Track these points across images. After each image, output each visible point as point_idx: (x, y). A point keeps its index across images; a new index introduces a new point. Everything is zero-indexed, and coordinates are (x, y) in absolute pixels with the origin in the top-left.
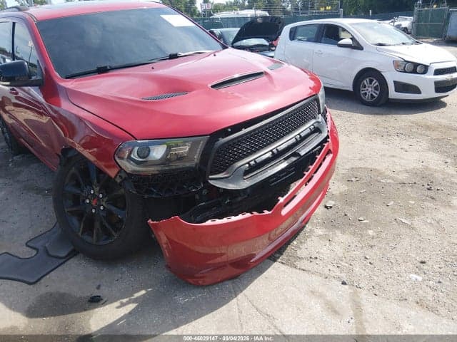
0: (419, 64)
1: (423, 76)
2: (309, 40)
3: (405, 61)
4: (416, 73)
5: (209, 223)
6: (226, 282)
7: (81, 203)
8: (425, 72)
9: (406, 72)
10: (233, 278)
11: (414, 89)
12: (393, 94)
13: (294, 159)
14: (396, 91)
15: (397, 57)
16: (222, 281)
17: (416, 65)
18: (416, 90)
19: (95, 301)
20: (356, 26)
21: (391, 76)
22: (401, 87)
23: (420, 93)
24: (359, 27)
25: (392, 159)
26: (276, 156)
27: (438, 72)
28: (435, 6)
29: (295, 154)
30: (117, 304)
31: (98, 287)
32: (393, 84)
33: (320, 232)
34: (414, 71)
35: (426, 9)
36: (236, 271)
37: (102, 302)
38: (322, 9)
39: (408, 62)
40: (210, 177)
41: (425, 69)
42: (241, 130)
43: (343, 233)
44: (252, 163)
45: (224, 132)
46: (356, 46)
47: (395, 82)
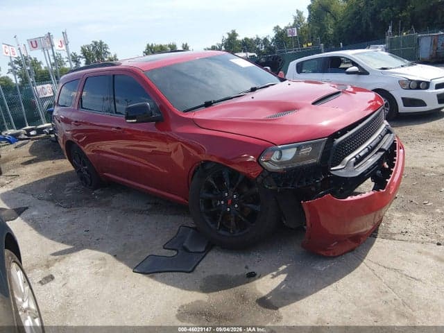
0: (421, 82)
1: (426, 91)
2: (314, 72)
3: (409, 80)
4: (420, 89)
5: (349, 198)
6: (348, 254)
7: (214, 206)
8: (427, 88)
9: (411, 89)
10: (352, 250)
11: (421, 103)
12: (402, 108)
13: (382, 153)
14: (405, 106)
15: (402, 77)
16: (345, 253)
17: (419, 82)
18: (422, 103)
19: (252, 276)
20: (358, 55)
21: (399, 94)
22: (408, 102)
23: (425, 105)
24: (362, 56)
25: (426, 158)
26: (370, 150)
27: (438, 86)
28: (405, 33)
29: (381, 150)
30: (270, 276)
31: (247, 267)
32: (401, 100)
33: (397, 215)
34: (418, 88)
35: (396, 36)
36: (353, 245)
37: (257, 276)
38: (305, 46)
39: (411, 81)
40: (332, 169)
41: (427, 85)
42: (347, 133)
43: (417, 213)
44: (358, 157)
45: (337, 135)
46: (363, 72)
47: (403, 98)
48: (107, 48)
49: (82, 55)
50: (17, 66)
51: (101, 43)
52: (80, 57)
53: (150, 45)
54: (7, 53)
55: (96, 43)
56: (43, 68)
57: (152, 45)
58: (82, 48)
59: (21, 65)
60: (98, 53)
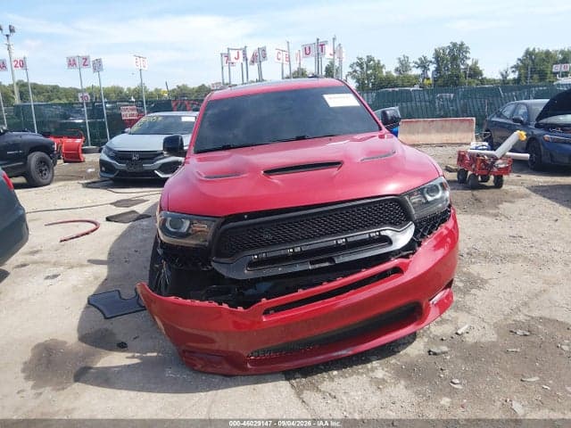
19: (121, 347)
40: (214, 259)
44: (262, 255)
48: (466, 52)
49: (433, 60)
50: (358, 68)
51: (462, 45)
52: (431, 62)
53: (531, 50)
54: (279, 59)
55: (454, 45)
56: (384, 74)
57: (534, 50)
58: (436, 50)
59: (362, 68)
60: (454, 59)
